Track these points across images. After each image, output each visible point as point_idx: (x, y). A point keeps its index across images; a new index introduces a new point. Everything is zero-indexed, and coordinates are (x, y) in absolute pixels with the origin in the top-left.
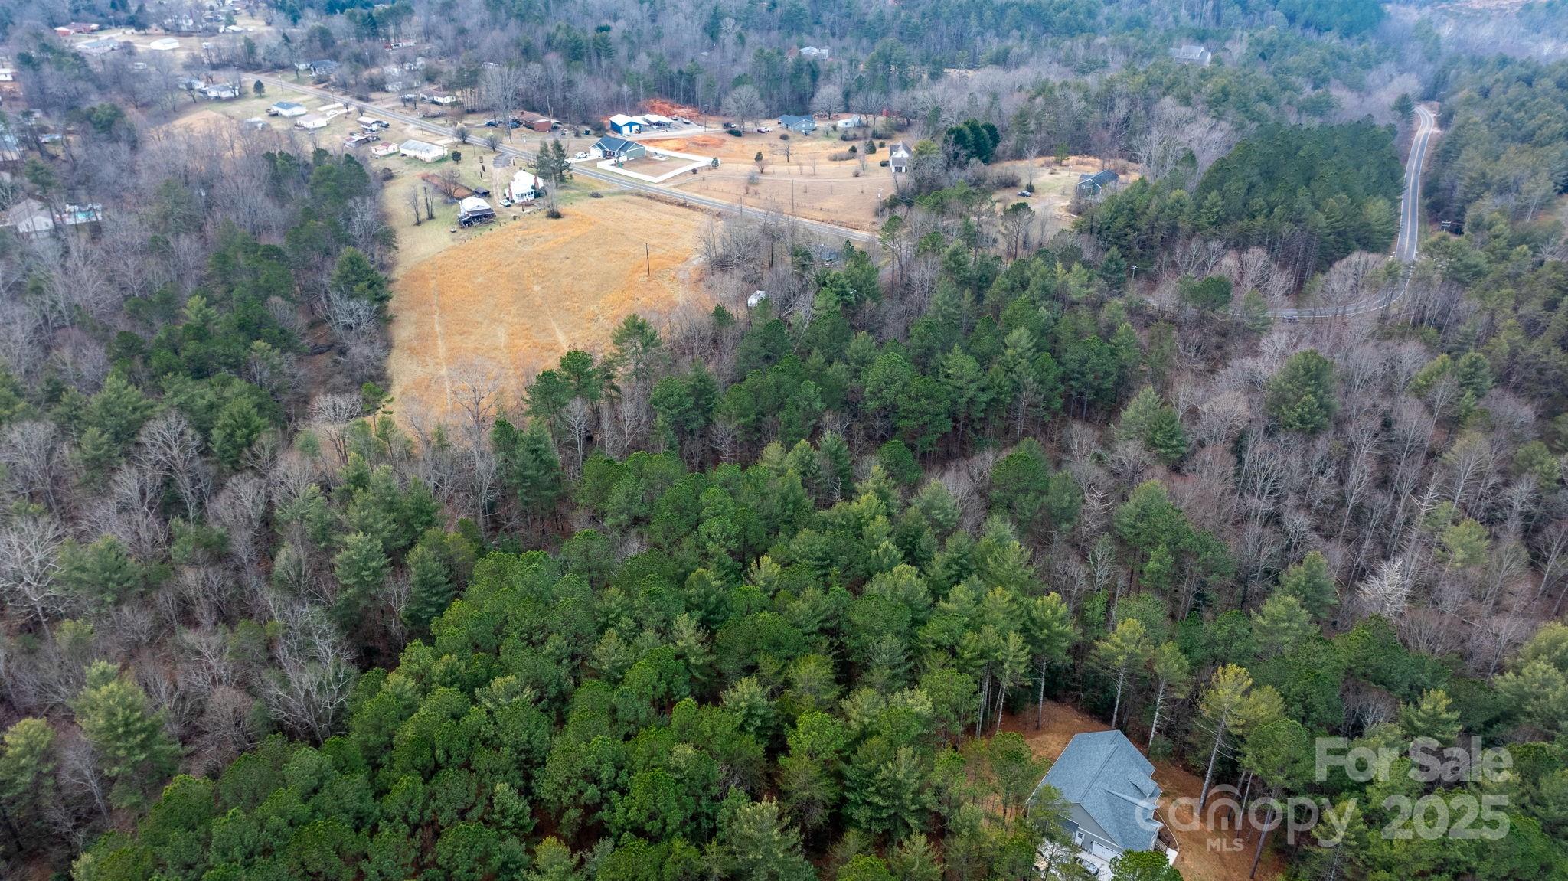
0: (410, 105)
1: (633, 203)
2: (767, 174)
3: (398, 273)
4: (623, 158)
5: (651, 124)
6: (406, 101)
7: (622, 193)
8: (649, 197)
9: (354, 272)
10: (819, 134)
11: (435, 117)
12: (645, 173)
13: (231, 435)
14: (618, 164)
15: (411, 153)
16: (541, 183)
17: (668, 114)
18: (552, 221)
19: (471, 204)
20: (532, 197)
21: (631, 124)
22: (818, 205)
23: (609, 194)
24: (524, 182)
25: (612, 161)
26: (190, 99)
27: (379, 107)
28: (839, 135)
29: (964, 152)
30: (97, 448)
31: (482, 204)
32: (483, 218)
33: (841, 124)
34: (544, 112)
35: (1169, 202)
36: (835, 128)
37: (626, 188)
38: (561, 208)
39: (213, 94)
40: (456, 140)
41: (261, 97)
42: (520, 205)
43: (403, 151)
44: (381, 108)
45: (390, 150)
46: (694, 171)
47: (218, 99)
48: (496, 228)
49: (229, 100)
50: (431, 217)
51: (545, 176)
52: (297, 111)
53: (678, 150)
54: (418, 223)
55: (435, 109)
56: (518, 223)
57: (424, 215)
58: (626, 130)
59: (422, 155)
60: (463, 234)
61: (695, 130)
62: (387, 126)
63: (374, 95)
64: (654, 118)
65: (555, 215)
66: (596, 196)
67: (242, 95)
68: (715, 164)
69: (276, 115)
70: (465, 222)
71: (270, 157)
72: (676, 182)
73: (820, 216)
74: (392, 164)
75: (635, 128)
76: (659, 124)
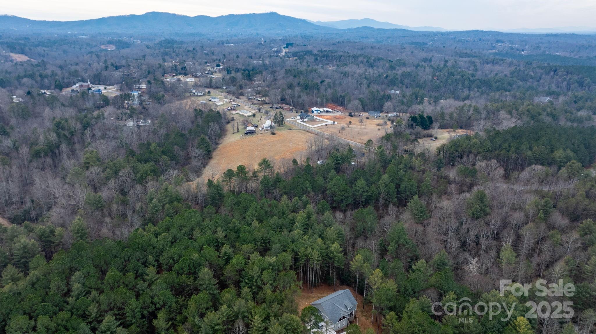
0: (250, 100)
1: (301, 132)
2: (350, 127)
3: (220, 146)
4: (306, 120)
5: (324, 111)
6: (249, 99)
7: (300, 129)
8: (307, 132)
9: (202, 142)
10: (381, 118)
11: (256, 104)
12: (311, 125)
13: (142, 176)
14: (303, 121)
15: (242, 114)
16: (273, 124)
17: (333, 109)
18: (272, 135)
19: (250, 128)
20: (270, 128)
21: (317, 110)
22: (359, 138)
23: (295, 129)
24: (268, 123)
25: (302, 120)
26: (189, 95)
27: (241, 100)
28: (387, 118)
29: (414, 124)
30: (109, 174)
31: (253, 128)
32: (252, 133)
33: (390, 115)
34: (290, 105)
35: (472, 143)
36: (387, 116)
37: (302, 128)
38: (276, 132)
39: (196, 94)
40: (257, 111)
41: (209, 95)
42: (265, 130)
43: (240, 113)
44: (241, 101)
45: (237, 112)
46: (326, 125)
47: (197, 95)
48: (254, 136)
49: (200, 96)
50: (238, 132)
51: (275, 123)
52: (216, 100)
53: (327, 119)
54: (234, 133)
55: (256, 102)
56: (262, 135)
57: (236, 130)
58: (315, 112)
59: (245, 114)
60: (244, 137)
61: (339, 114)
62: (240, 106)
63: (240, 97)
64: (326, 109)
65: (274, 134)
66: (290, 129)
67: (204, 95)
68: (334, 123)
69: (210, 101)
70: (246, 133)
71: (196, 110)
72: (318, 128)
73: (359, 141)
74: (235, 117)
75: (318, 112)
76: (327, 111)
